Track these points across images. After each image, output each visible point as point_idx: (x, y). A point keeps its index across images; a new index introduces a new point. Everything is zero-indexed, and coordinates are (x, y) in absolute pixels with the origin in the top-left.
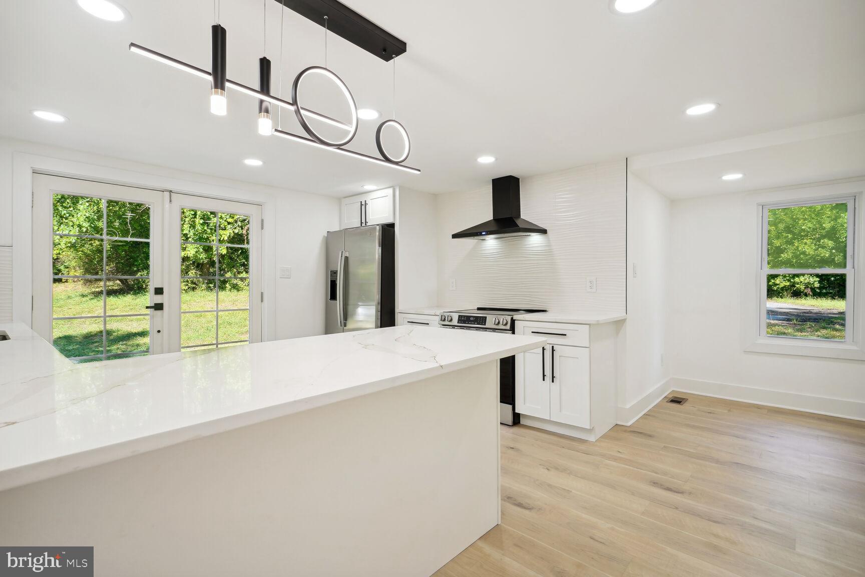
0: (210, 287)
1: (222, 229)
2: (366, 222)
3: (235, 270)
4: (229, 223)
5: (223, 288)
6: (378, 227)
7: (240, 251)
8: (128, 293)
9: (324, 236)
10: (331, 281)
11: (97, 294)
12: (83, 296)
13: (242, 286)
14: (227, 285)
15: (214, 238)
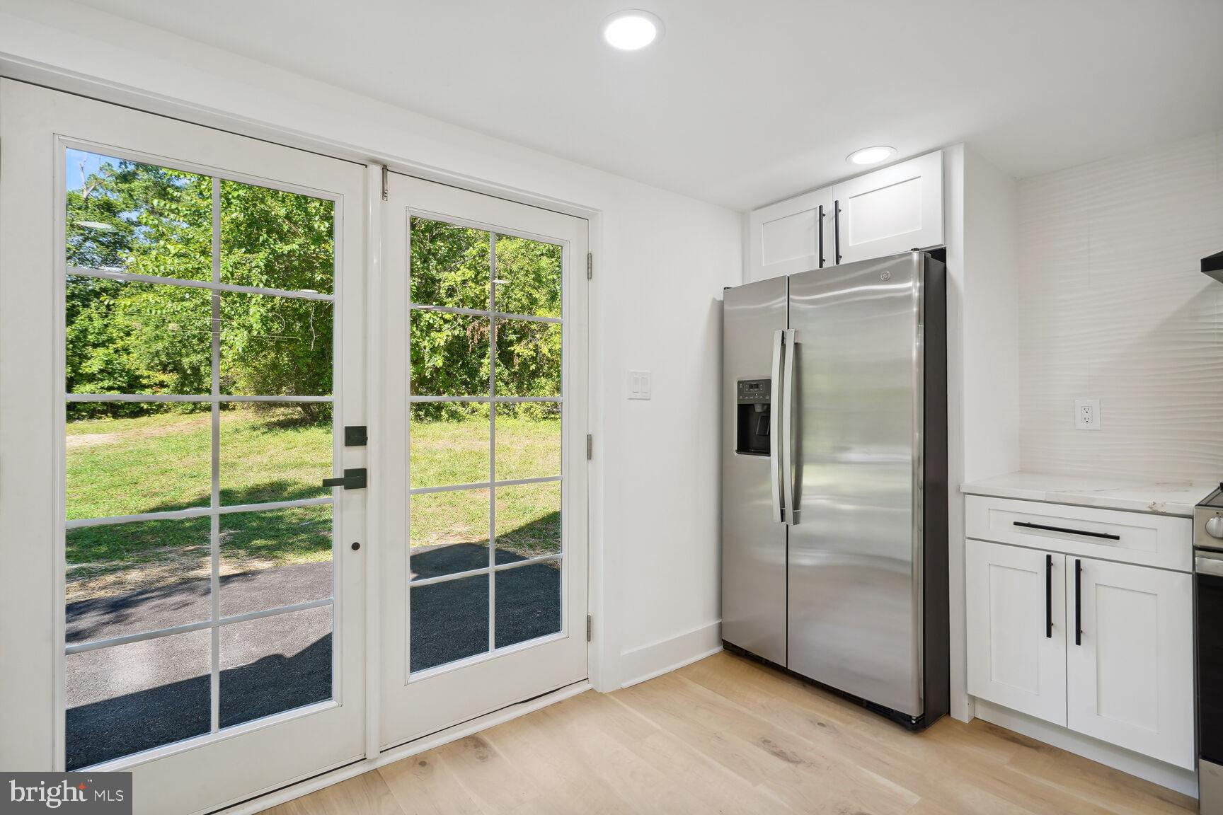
0: (420, 416)
1: (437, 331)
2: (838, 257)
3: (454, 391)
4: (446, 321)
5: (437, 417)
6: (915, 256)
7: (461, 363)
8: (311, 425)
9: (714, 299)
10: (740, 406)
11: (271, 426)
12: (254, 429)
13: (464, 414)
14: (443, 413)
15: (426, 343)
